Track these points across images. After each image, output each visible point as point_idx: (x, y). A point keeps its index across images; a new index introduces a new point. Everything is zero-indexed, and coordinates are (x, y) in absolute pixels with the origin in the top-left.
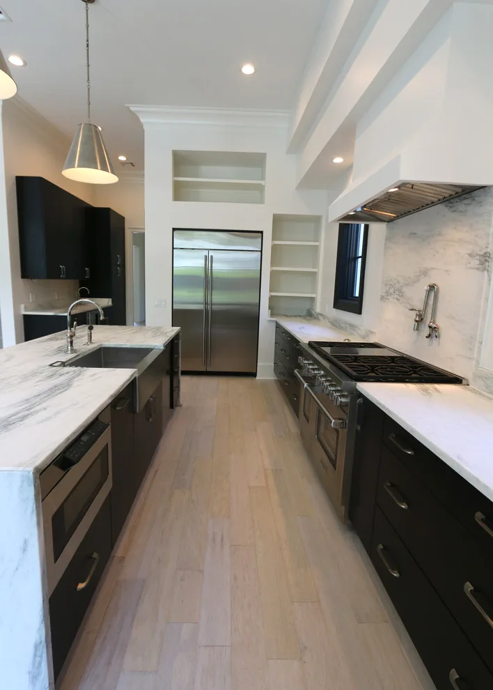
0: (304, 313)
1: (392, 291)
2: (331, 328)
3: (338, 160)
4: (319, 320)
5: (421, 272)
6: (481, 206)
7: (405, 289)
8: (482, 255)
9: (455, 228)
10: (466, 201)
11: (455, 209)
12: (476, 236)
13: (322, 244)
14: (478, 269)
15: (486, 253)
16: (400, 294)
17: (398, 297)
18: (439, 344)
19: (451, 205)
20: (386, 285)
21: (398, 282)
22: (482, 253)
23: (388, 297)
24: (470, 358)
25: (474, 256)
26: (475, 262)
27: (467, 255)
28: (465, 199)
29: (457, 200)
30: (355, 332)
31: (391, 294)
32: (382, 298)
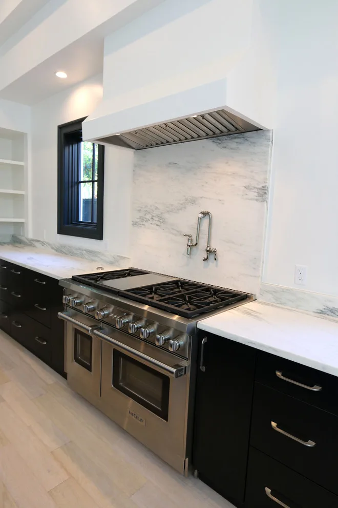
0: (8, 240)
1: (148, 217)
2: (56, 255)
3: (61, 75)
4: (34, 246)
5: (187, 199)
6: (254, 146)
7: (166, 216)
8: (260, 189)
9: (227, 163)
10: (237, 140)
11: (225, 146)
12: (252, 172)
13: (29, 164)
14: (257, 200)
15: (264, 187)
16: (161, 221)
17: (158, 223)
18: (217, 266)
19: (218, 141)
20: (139, 211)
21: (157, 208)
22: (260, 186)
23: (144, 223)
24: (255, 277)
25: (251, 189)
26: (253, 194)
27: (243, 188)
28: (235, 138)
29: (226, 137)
30: (96, 259)
31: (147, 220)
32: (135, 224)
